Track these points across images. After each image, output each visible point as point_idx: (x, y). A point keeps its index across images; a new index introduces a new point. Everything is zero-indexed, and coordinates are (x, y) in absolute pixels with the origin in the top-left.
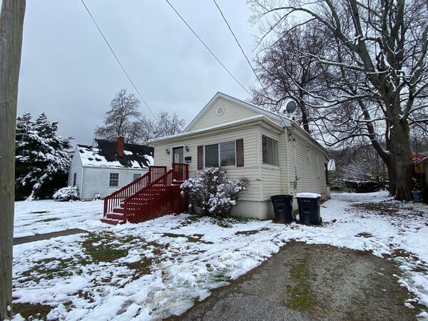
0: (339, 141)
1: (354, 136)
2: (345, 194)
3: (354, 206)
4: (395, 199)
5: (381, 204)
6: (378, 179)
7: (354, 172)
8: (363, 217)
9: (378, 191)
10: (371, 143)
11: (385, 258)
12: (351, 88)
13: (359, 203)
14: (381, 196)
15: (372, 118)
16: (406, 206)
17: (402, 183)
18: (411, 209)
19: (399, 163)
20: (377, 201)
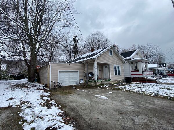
0: (9, 56)
1: (17, 55)
2: (9, 81)
3: (11, 86)
4: (29, 82)
5: (23, 84)
6: (25, 74)
7: (15, 71)
8: (13, 91)
9: (24, 79)
10: (24, 59)
11: (17, 107)
13: (14, 84)
15: (26, 50)
16: (32, 84)
17: (32, 76)
19: (32, 69)
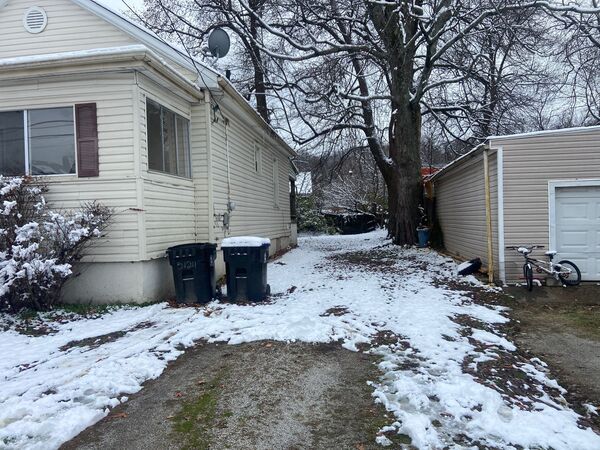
0: (317, 135)
1: (341, 127)
2: (324, 237)
3: (332, 258)
4: (394, 243)
5: (373, 253)
6: (374, 210)
7: (341, 197)
8: (341, 278)
9: (374, 229)
10: (366, 143)
11: (361, 351)
12: (343, 30)
13: (341, 252)
14: (377, 238)
15: (371, 94)
16: (407, 253)
17: (404, 216)
18: (412, 258)
19: (403, 181)
20: (367, 247)
